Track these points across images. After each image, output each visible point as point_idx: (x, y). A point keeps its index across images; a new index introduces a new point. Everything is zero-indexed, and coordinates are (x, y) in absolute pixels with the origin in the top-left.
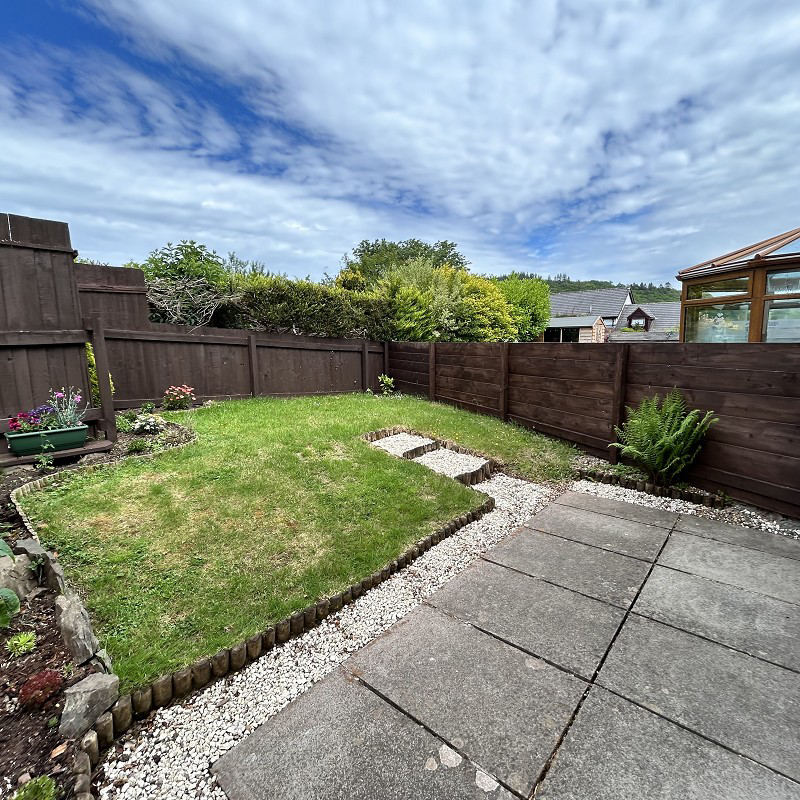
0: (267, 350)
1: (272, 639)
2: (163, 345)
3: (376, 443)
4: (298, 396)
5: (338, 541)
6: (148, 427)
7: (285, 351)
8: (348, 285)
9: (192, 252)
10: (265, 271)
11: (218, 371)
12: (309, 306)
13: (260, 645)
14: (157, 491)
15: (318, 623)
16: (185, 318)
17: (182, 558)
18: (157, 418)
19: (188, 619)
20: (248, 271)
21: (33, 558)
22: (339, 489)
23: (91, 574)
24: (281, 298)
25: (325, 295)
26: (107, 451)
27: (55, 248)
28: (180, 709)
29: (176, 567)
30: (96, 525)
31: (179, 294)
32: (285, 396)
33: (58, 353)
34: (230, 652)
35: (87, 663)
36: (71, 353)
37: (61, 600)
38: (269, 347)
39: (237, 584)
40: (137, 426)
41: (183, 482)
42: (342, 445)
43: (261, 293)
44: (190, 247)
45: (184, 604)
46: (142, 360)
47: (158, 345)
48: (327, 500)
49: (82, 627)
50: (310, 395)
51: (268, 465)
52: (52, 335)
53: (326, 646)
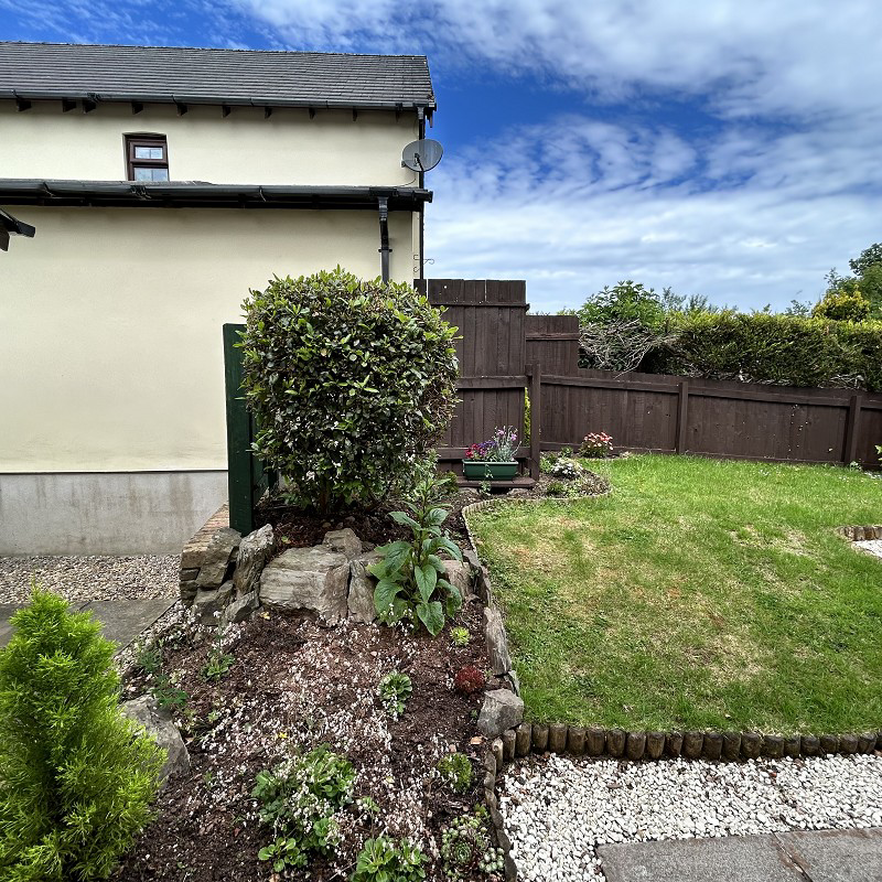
0: (701, 400)
1: (677, 746)
2: (588, 391)
3: (865, 544)
4: (736, 459)
5: (784, 664)
6: (566, 472)
7: (725, 402)
8: (833, 312)
9: (627, 293)
10: (707, 305)
11: (640, 421)
12: (768, 345)
13: (662, 745)
14: (570, 537)
15: (743, 760)
16: (613, 363)
17: (587, 612)
18: (574, 464)
19: (587, 678)
20: (684, 307)
21: (473, 568)
22: (792, 594)
23: (511, 598)
24: (728, 337)
25: (795, 329)
26: (530, 488)
27: (514, 304)
28: (571, 766)
29: (582, 620)
30: (517, 554)
31: (609, 339)
32: (719, 457)
33: (504, 396)
34: (627, 735)
35: (501, 676)
36: (513, 396)
37: (487, 611)
38: (705, 397)
39: (642, 663)
40: (557, 470)
41: (595, 535)
42: (800, 534)
43: (702, 333)
44: (626, 288)
45: (584, 661)
46: (566, 405)
47: (583, 391)
48: (772, 603)
49: (501, 643)
50: (754, 460)
51: (690, 537)
52: (502, 380)
53: (753, 797)
